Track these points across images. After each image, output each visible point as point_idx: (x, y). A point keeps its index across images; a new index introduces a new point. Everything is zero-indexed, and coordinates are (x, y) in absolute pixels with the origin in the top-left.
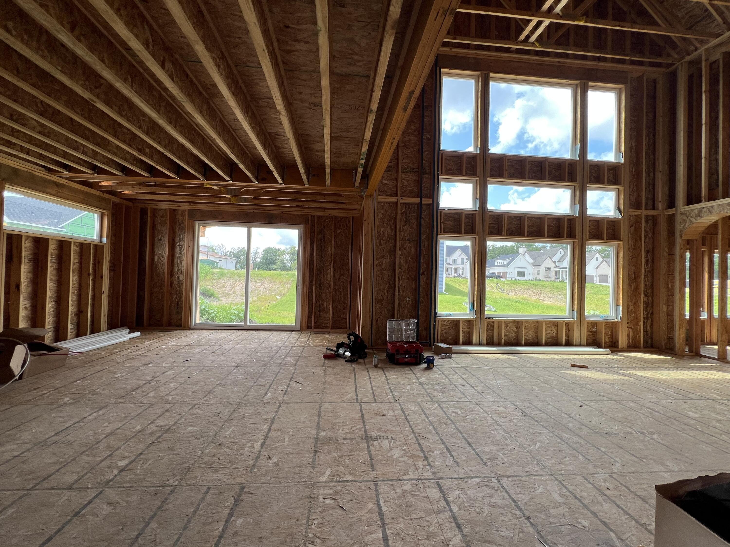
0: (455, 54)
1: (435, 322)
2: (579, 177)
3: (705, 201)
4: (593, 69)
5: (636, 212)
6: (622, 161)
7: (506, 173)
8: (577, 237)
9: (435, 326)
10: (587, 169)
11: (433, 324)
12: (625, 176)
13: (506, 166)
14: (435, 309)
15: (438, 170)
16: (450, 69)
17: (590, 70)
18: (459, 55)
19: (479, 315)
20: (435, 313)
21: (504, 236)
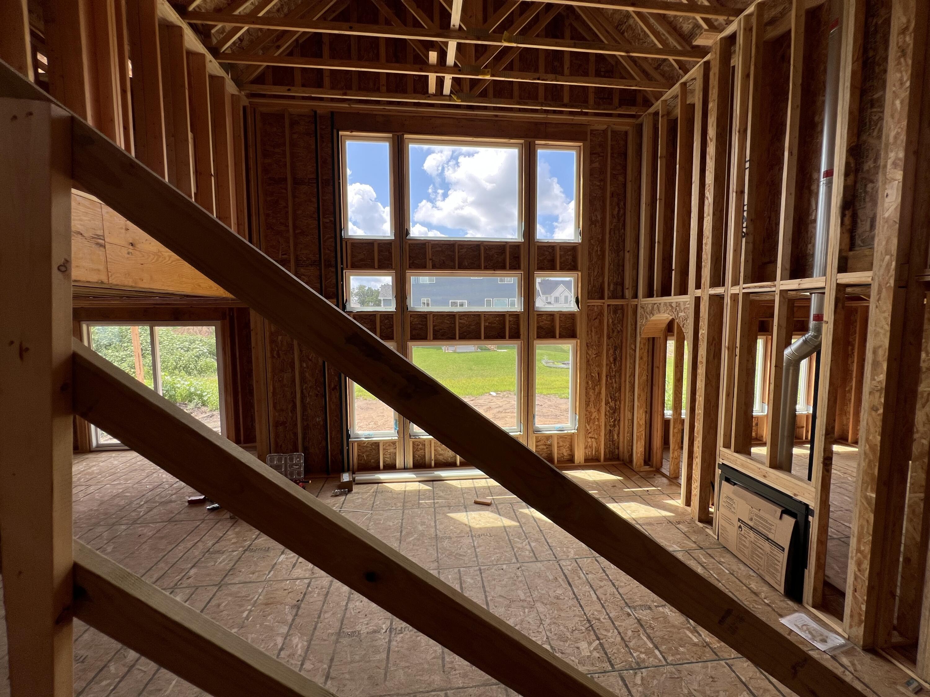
0: (357, 111)
1: (348, 445)
2: (523, 263)
3: (657, 297)
4: (541, 123)
5: (597, 302)
6: (580, 241)
7: (429, 264)
8: (522, 336)
9: (348, 450)
10: (534, 252)
11: (345, 448)
12: (582, 259)
13: (429, 255)
14: (347, 431)
15: (342, 264)
16: (352, 132)
17: (536, 124)
18: (361, 112)
19: (402, 436)
20: (348, 436)
21: (430, 340)
